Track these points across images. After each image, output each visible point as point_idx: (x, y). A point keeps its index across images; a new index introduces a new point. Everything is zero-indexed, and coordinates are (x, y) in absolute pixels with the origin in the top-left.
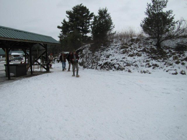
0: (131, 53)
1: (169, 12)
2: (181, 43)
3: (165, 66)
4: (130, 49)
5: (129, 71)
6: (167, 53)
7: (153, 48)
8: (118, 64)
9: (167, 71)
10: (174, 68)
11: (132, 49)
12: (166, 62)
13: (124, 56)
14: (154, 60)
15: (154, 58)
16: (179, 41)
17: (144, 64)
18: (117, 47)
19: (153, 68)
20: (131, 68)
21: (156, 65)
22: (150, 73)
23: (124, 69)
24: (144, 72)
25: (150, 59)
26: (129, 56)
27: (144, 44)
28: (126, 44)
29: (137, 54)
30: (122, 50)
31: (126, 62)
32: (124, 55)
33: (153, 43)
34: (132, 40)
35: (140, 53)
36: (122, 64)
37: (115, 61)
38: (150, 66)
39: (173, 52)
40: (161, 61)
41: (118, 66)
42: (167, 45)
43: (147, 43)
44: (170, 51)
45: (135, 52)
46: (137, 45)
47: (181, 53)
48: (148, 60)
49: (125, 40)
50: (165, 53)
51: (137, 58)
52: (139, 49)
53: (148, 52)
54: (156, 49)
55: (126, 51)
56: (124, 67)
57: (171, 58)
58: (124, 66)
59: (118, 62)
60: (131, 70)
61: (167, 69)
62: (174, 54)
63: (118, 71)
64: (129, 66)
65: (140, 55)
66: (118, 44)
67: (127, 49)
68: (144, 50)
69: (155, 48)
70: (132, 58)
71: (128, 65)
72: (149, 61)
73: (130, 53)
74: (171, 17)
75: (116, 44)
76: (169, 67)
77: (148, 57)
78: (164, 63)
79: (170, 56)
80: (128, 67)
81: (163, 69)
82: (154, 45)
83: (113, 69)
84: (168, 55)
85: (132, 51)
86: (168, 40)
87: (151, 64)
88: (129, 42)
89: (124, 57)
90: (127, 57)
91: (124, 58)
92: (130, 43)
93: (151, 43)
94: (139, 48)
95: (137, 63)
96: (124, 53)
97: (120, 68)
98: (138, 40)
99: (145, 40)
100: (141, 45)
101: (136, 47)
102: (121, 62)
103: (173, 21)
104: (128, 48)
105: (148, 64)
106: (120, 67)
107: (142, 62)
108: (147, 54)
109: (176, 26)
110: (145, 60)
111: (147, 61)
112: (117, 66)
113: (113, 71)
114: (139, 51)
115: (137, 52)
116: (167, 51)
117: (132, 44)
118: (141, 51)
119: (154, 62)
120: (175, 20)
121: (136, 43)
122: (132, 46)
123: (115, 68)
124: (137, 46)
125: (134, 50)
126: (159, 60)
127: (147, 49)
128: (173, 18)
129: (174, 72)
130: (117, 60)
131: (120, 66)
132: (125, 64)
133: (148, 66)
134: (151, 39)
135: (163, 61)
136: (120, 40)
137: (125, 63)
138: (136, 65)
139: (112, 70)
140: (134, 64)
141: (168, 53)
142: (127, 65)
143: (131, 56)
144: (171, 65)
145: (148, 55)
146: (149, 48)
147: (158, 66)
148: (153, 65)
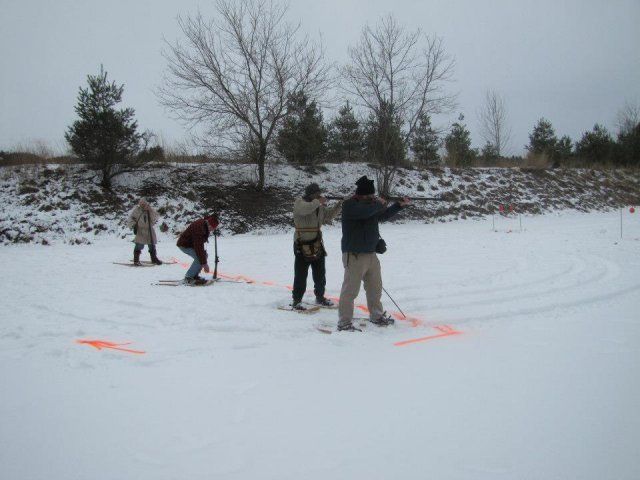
0: (46, 203)
1: (128, 113)
4: (42, 195)
5: (45, 243)
6: (124, 202)
7: (95, 192)
8: (17, 229)
9: (123, 237)
11: (46, 193)
13: (29, 209)
14: (97, 217)
15: (97, 212)
17: (78, 225)
18: (10, 188)
19: (96, 233)
20: (48, 236)
21: (101, 227)
22: (89, 243)
23: (32, 239)
24: (78, 242)
26: (40, 210)
27: (74, 182)
28: (32, 182)
29: (59, 205)
30: (23, 197)
31: (37, 223)
32: (30, 207)
33: (95, 180)
34: (48, 173)
35: (66, 202)
36: (26, 229)
37: (9, 222)
38: (89, 230)
39: (136, 197)
40: (112, 217)
41: (17, 233)
42: (123, 184)
43: (81, 181)
44: (129, 196)
45: (56, 200)
46: (59, 185)
47: (150, 201)
48: (85, 216)
49: (29, 172)
50: (120, 201)
51: (60, 214)
52: (63, 195)
53: (84, 200)
54: (101, 192)
55: (33, 199)
56: (31, 236)
58: (32, 233)
59: (16, 225)
60: (48, 239)
61: (123, 233)
62: (136, 202)
63: (19, 245)
64: (43, 231)
65: (66, 208)
66: (13, 182)
67: (36, 195)
68: (75, 196)
69: (99, 190)
70: (49, 213)
71: (40, 229)
72: (87, 219)
73: (44, 203)
74: (131, 122)
75: (6, 183)
77: (84, 210)
78: (119, 221)
79: (130, 207)
80: (41, 234)
81: (117, 233)
82: (97, 185)
83: (6, 240)
84: (126, 204)
85: (48, 199)
86: (126, 174)
87: (91, 225)
88: (39, 177)
89: (29, 211)
90: (36, 211)
91: (29, 215)
92: (43, 179)
93: (90, 179)
94: (63, 191)
95: (61, 225)
96: (28, 203)
97: (21, 239)
98: (60, 173)
99: (79, 172)
100: (68, 184)
101: (56, 190)
102: (24, 225)
103: (135, 133)
104: (38, 191)
105: (85, 225)
106: (21, 235)
107: (72, 220)
108: (83, 204)
109: (142, 142)
110: (79, 218)
111: (83, 219)
112: (14, 233)
113: (6, 244)
114: (64, 199)
115: (60, 200)
116: (125, 196)
117: (46, 182)
118: (70, 198)
119: (98, 220)
120: (139, 131)
121: (57, 180)
122: (48, 188)
123: (9, 238)
124: (60, 187)
125: (54, 196)
126: (108, 215)
127: (82, 192)
128: (134, 126)
130: (11, 219)
131: (20, 232)
132: (33, 229)
133: (84, 229)
134: (91, 171)
135: (115, 219)
136: (18, 171)
137: (32, 225)
138: (58, 230)
139: (3, 244)
140: (55, 226)
141: (126, 200)
142: (37, 231)
143: (47, 209)
145: (85, 207)
146: (85, 190)
147: (106, 229)
148: (95, 227)
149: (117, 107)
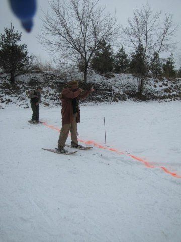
1: (24, 47)
2: (34, 78)
3: (18, 101)
7: (7, 83)
9: (19, 106)
10: (27, 103)
12: (19, 97)
14: (7, 95)
15: (7, 93)
16: (32, 76)
19: (6, 104)
21: (9, 101)
22: (3, 109)
25: (3, 94)
33: (7, 78)
38: (3, 102)
39: (26, 86)
40: (15, 96)
42: (20, 80)
44: (23, 86)
48: (1, 95)
50: (19, 88)
53: (1, 87)
57: (24, 93)
61: (19, 104)
62: (27, 89)
69: (9, 83)
72: (2, 97)
74: (25, 51)
76: (22, 102)
78: (18, 98)
79: (23, 91)
81: (16, 104)
82: (8, 80)
84: (21, 90)
86: (22, 75)
87: (4, 100)
93: (5, 77)
103: (27, 56)
105: (1, 99)
116: (21, 86)
119: (7, 97)
120: (29, 55)
126: (12, 95)
128: (26, 53)
129: (26, 106)
134: (5, 74)
135: (16, 96)
141: (21, 88)
144: (23, 99)
145: (2, 91)
146: (2, 83)
147: (11, 102)
148: (6, 100)
149: (19, 44)
